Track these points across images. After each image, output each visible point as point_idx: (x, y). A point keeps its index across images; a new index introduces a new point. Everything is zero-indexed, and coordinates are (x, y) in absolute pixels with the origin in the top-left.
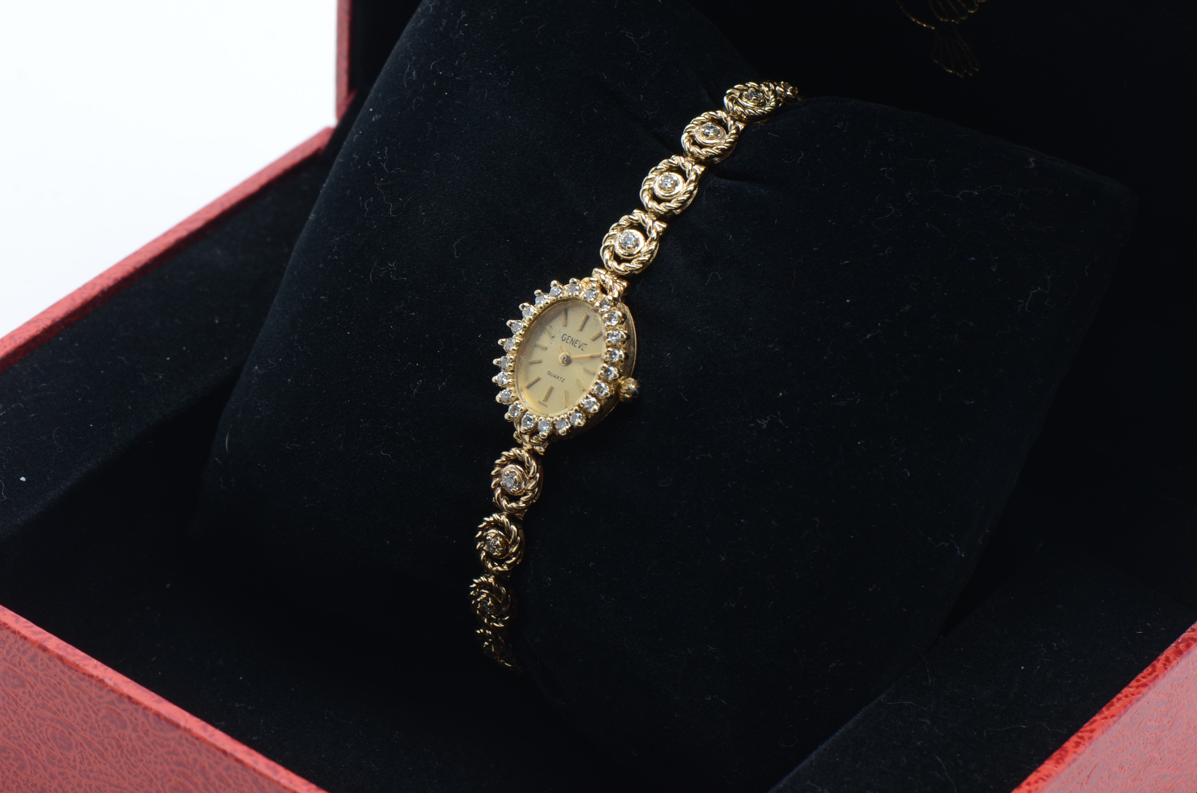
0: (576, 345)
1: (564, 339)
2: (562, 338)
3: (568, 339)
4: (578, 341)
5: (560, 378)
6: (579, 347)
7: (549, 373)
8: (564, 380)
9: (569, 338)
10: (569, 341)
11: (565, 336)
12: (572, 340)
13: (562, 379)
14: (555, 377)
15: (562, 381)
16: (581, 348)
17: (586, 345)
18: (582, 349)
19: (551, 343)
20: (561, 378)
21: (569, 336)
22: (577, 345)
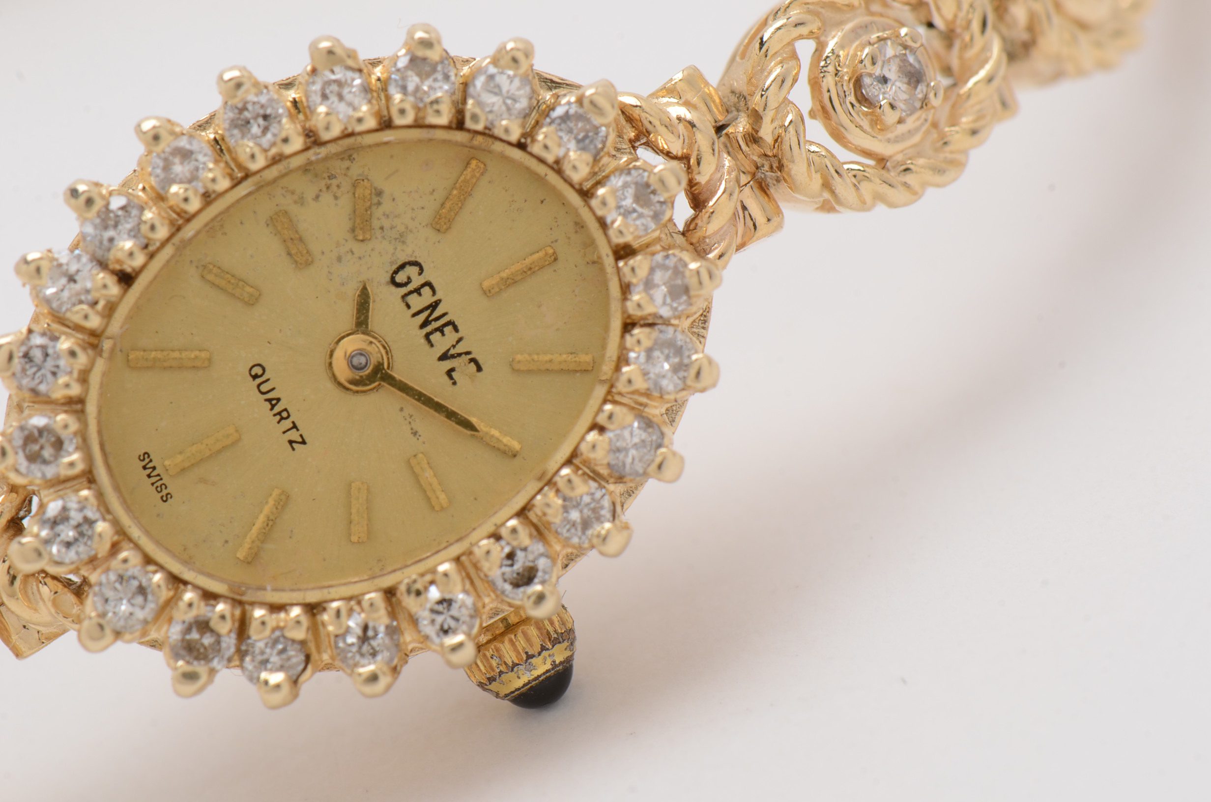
0: (436, 337)
1: (401, 278)
2: (396, 272)
3: (417, 291)
4: (456, 329)
5: (287, 424)
6: (444, 357)
7: (257, 373)
8: (304, 442)
9: (426, 290)
10: (417, 302)
11: (412, 271)
12: (434, 306)
13: (294, 435)
14: (273, 402)
15: (291, 442)
16: (448, 364)
17: (479, 369)
18: (450, 373)
19: (339, 259)
20: (295, 426)
21: (428, 284)
22: (442, 343)
